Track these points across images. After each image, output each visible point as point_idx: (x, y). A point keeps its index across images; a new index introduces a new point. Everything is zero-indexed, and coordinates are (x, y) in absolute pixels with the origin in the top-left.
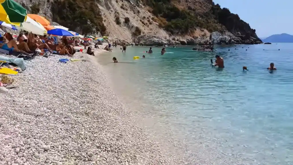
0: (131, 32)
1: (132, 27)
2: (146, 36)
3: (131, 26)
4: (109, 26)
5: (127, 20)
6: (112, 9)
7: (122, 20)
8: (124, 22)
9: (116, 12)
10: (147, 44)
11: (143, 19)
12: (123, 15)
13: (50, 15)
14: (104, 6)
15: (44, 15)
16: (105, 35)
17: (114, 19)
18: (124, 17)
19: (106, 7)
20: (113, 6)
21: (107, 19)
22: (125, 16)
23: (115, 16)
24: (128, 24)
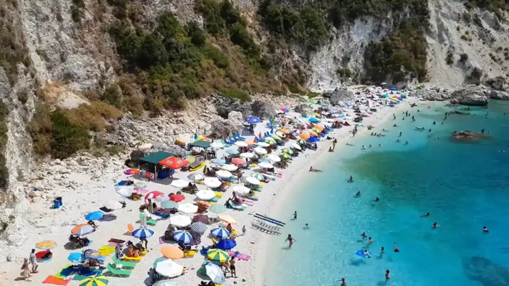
0: (466, 75)
1: (469, 68)
2: (466, 91)
3: (467, 66)
4: (434, 67)
5: (464, 58)
6: (447, 42)
7: (457, 57)
8: (458, 60)
9: (450, 46)
10: (463, 101)
11: (497, 51)
12: (461, 49)
13: (362, 61)
14: (436, 38)
15: (356, 63)
16: (425, 81)
17: (445, 57)
18: (462, 53)
19: (439, 38)
20: (449, 37)
21: (435, 57)
22: (463, 51)
23: (448, 52)
24: (464, 63)
